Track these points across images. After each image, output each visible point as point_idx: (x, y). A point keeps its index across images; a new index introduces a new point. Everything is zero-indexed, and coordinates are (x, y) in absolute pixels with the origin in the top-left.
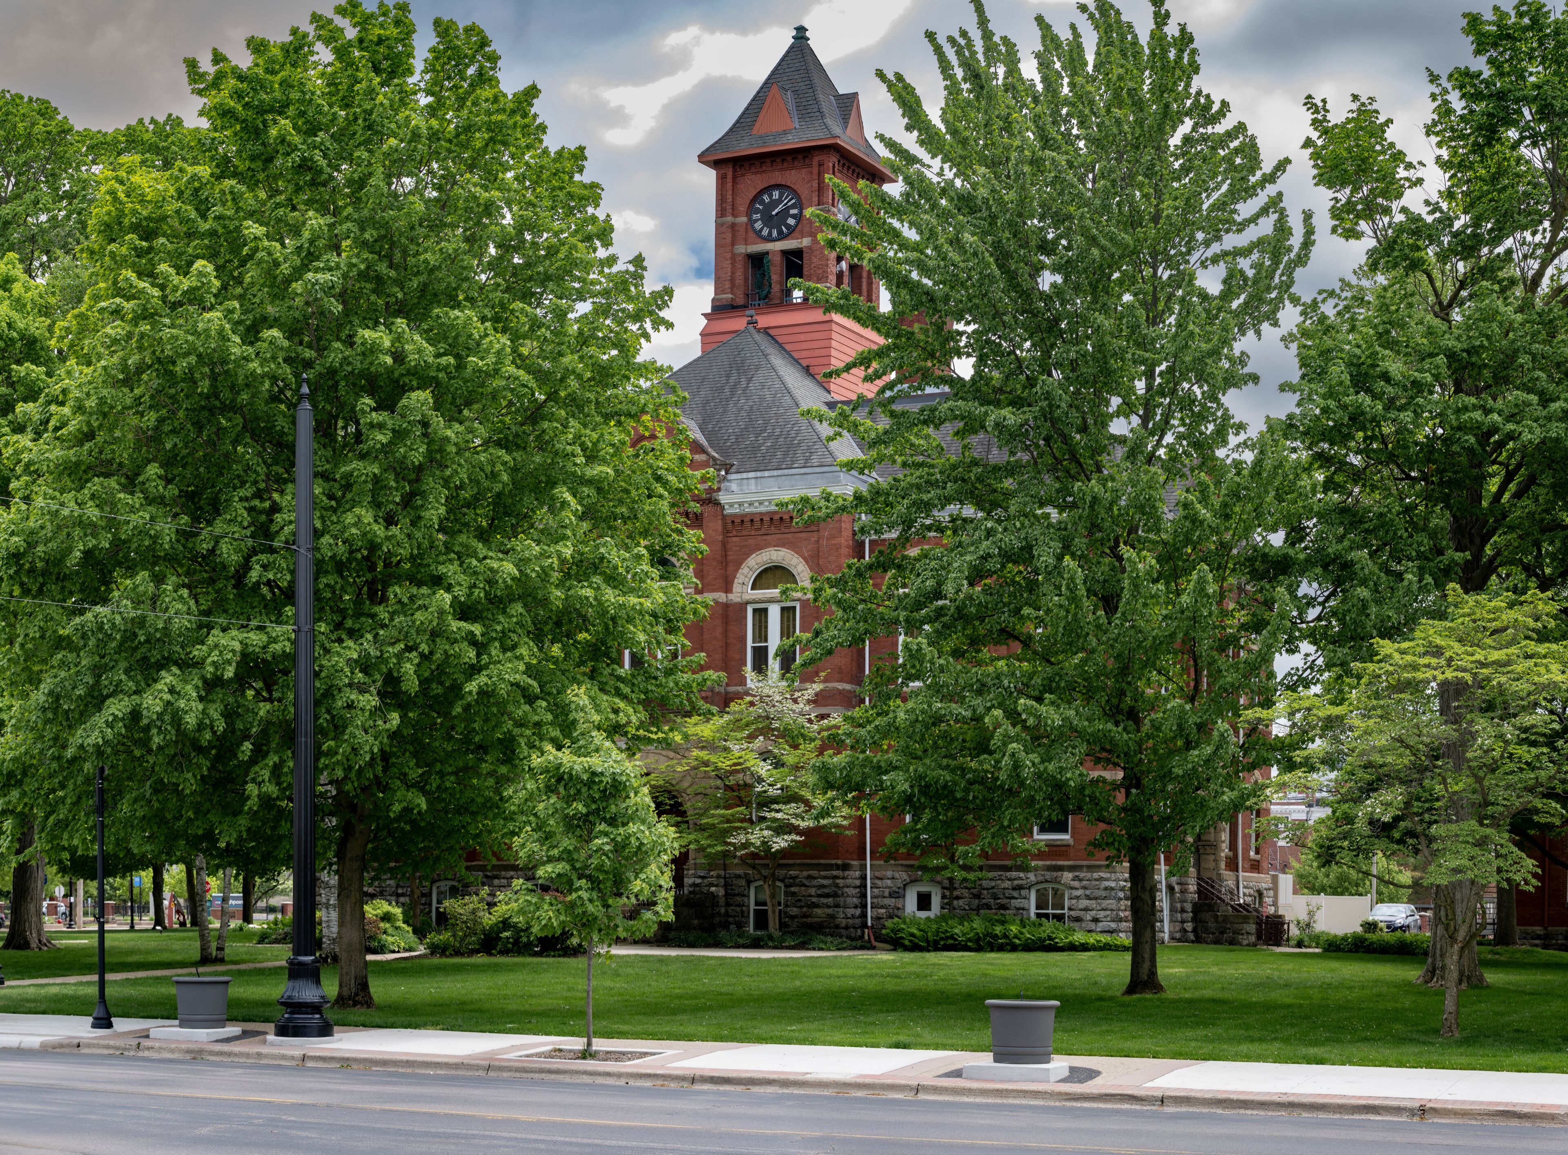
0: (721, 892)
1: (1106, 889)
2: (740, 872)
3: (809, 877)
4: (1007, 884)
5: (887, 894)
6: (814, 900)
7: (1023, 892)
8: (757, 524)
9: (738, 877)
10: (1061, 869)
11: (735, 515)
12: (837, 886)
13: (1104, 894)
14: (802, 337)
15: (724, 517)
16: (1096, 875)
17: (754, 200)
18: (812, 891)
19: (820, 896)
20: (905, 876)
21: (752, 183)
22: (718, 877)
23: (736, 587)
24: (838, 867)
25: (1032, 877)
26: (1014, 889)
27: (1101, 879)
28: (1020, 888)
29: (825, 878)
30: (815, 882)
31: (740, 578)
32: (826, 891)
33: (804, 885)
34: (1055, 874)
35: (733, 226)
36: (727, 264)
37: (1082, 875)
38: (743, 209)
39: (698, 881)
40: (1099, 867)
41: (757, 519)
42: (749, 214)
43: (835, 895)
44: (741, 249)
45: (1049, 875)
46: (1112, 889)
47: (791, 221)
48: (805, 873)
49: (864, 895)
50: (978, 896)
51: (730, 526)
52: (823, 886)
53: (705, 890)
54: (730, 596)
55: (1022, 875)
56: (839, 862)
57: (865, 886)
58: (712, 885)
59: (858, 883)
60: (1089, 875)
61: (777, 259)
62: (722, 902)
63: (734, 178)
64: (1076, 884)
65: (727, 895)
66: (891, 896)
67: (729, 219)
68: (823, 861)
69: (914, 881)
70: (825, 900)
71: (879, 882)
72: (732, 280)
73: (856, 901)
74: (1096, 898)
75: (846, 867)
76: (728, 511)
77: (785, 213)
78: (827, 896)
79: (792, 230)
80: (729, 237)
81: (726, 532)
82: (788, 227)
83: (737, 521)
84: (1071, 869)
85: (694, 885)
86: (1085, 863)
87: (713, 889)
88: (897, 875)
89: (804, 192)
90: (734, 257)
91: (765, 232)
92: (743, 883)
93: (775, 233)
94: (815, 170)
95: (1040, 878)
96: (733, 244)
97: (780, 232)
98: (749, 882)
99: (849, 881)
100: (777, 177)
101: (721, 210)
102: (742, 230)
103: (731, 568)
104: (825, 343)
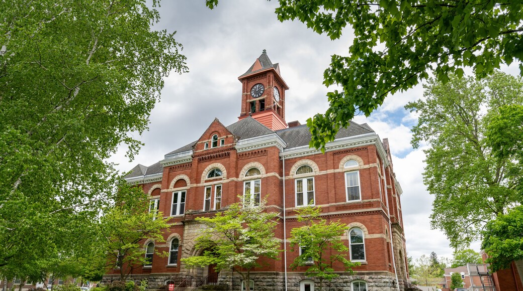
0: (231, 284)
1: (384, 282)
2: (238, 276)
3: (263, 278)
4: (341, 281)
5: (293, 285)
6: (265, 287)
7: (348, 284)
8: (247, 155)
9: (237, 278)
10: (363, 274)
11: (240, 153)
12: (274, 281)
13: (384, 284)
14: (264, 120)
15: (237, 154)
16: (379, 277)
17: (252, 89)
18: (265, 284)
19: (268, 286)
20: (300, 278)
21: (251, 84)
22: (230, 278)
23: (240, 176)
24: (274, 274)
25: (351, 277)
26: (344, 283)
27: (382, 278)
28: (347, 282)
29: (269, 278)
30: (266, 280)
31: (241, 173)
32: (270, 283)
33: (261, 281)
34: (361, 276)
35: (247, 95)
36: (245, 104)
37: (373, 277)
38: (249, 91)
39: (222, 280)
40: (380, 273)
41: (247, 153)
42: (250, 92)
43: (273, 285)
44: (248, 101)
45: (358, 277)
46: (387, 282)
47: (262, 92)
48: (262, 277)
49: (285, 286)
50: (329, 286)
51: (239, 157)
52: (269, 282)
53: (225, 283)
54: (238, 179)
55: (347, 277)
56: (275, 272)
57: (285, 282)
58: (227, 281)
59: (282, 280)
60: (376, 277)
61: (258, 102)
62: (231, 288)
63: (247, 83)
64: (371, 280)
65: (233, 285)
66: (294, 286)
67: (246, 93)
68: (268, 272)
69: (303, 280)
70: (269, 287)
71: (290, 280)
72: (246, 108)
73: (281, 288)
74: (380, 287)
75: (277, 274)
76: (238, 151)
77: (260, 90)
78: (270, 285)
79: (262, 94)
80: (245, 97)
81: (237, 159)
82: (261, 93)
83: (241, 154)
84: (368, 274)
85: (221, 281)
86: (374, 271)
87: (227, 283)
88: (297, 278)
89: (265, 84)
90: (246, 103)
91: (255, 96)
92: (239, 280)
93: (257, 96)
94: (268, 78)
95: (355, 278)
96: (246, 99)
97: (259, 95)
98: (241, 280)
99: (278, 280)
100: (258, 81)
101: (244, 92)
102: (249, 96)
103: (239, 170)
104: (270, 121)
